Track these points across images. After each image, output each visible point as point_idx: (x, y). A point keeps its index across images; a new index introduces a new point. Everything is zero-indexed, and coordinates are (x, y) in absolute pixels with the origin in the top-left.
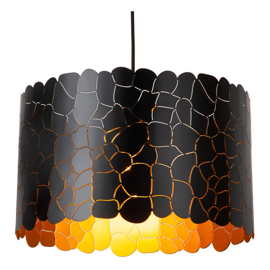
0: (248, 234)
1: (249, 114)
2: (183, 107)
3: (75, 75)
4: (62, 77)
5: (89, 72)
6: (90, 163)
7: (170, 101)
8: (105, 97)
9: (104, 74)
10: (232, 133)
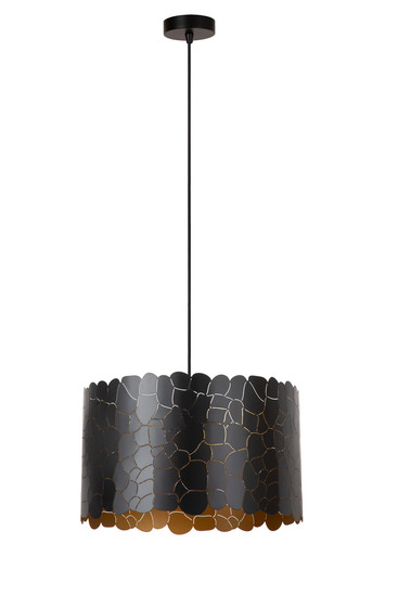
0: (294, 516)
1: (298, 406)
2: (235, 406)
3: (137, 378)
4: (124, 379)
5: (150, 376)
6: (150, 460)
7: (223, 402)
8: (164, 399)
9: (164, 378)
10: (281, 429)
